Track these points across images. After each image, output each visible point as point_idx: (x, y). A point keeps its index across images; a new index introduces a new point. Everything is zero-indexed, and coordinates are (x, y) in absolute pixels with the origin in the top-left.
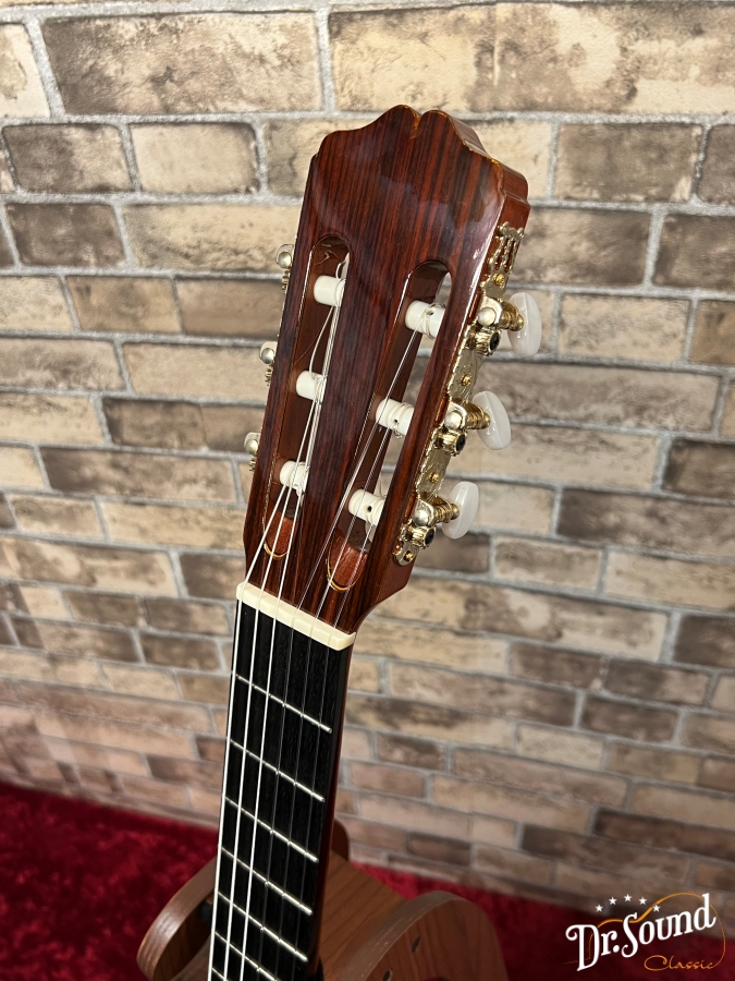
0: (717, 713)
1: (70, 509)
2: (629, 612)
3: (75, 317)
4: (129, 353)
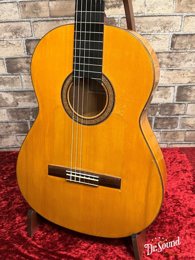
0: (188, 116)
1: (12, 79)
2: (165, 88)
3: (20, 14)
4: (34, 25)
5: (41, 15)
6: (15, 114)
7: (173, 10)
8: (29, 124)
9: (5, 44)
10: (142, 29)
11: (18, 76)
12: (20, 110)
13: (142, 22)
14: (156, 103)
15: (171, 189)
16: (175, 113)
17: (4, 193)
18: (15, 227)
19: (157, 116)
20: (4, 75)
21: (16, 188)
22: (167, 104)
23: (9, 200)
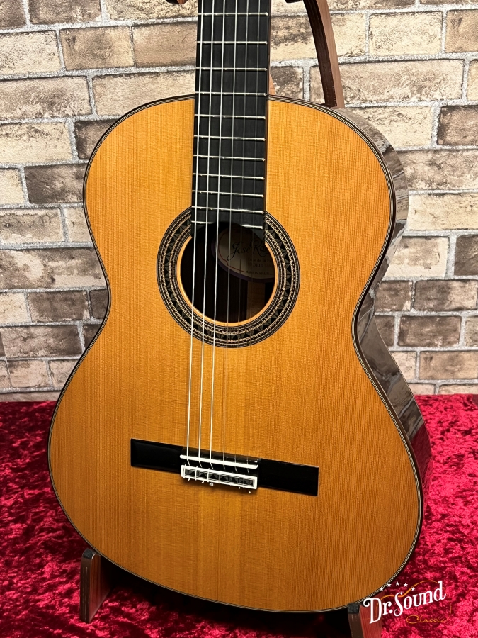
1: (41, 218)
2: (424, 240)
3: (62, 60)
4: (97, 84)
5: (113, 61)
6: (46, 305)
7: (441, 45)
8: (80, 330)
9: (23, 131)
10: (362, 94)
11: (54, 211)
12: (59, 295)
13: (362, 75)
14: (401, 279)
15: (440, 500)
16: (453, 306)
17: (15, 503)
18: (42, 587)
19: (405, 313)
20: (20, 208)
21: (44, 492)
22: (431, 282)
23: (29, 522)
